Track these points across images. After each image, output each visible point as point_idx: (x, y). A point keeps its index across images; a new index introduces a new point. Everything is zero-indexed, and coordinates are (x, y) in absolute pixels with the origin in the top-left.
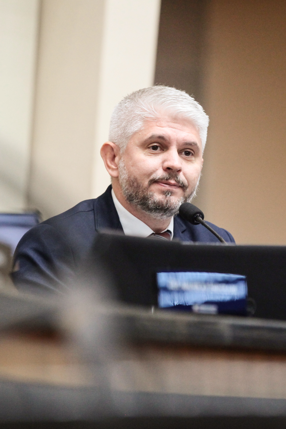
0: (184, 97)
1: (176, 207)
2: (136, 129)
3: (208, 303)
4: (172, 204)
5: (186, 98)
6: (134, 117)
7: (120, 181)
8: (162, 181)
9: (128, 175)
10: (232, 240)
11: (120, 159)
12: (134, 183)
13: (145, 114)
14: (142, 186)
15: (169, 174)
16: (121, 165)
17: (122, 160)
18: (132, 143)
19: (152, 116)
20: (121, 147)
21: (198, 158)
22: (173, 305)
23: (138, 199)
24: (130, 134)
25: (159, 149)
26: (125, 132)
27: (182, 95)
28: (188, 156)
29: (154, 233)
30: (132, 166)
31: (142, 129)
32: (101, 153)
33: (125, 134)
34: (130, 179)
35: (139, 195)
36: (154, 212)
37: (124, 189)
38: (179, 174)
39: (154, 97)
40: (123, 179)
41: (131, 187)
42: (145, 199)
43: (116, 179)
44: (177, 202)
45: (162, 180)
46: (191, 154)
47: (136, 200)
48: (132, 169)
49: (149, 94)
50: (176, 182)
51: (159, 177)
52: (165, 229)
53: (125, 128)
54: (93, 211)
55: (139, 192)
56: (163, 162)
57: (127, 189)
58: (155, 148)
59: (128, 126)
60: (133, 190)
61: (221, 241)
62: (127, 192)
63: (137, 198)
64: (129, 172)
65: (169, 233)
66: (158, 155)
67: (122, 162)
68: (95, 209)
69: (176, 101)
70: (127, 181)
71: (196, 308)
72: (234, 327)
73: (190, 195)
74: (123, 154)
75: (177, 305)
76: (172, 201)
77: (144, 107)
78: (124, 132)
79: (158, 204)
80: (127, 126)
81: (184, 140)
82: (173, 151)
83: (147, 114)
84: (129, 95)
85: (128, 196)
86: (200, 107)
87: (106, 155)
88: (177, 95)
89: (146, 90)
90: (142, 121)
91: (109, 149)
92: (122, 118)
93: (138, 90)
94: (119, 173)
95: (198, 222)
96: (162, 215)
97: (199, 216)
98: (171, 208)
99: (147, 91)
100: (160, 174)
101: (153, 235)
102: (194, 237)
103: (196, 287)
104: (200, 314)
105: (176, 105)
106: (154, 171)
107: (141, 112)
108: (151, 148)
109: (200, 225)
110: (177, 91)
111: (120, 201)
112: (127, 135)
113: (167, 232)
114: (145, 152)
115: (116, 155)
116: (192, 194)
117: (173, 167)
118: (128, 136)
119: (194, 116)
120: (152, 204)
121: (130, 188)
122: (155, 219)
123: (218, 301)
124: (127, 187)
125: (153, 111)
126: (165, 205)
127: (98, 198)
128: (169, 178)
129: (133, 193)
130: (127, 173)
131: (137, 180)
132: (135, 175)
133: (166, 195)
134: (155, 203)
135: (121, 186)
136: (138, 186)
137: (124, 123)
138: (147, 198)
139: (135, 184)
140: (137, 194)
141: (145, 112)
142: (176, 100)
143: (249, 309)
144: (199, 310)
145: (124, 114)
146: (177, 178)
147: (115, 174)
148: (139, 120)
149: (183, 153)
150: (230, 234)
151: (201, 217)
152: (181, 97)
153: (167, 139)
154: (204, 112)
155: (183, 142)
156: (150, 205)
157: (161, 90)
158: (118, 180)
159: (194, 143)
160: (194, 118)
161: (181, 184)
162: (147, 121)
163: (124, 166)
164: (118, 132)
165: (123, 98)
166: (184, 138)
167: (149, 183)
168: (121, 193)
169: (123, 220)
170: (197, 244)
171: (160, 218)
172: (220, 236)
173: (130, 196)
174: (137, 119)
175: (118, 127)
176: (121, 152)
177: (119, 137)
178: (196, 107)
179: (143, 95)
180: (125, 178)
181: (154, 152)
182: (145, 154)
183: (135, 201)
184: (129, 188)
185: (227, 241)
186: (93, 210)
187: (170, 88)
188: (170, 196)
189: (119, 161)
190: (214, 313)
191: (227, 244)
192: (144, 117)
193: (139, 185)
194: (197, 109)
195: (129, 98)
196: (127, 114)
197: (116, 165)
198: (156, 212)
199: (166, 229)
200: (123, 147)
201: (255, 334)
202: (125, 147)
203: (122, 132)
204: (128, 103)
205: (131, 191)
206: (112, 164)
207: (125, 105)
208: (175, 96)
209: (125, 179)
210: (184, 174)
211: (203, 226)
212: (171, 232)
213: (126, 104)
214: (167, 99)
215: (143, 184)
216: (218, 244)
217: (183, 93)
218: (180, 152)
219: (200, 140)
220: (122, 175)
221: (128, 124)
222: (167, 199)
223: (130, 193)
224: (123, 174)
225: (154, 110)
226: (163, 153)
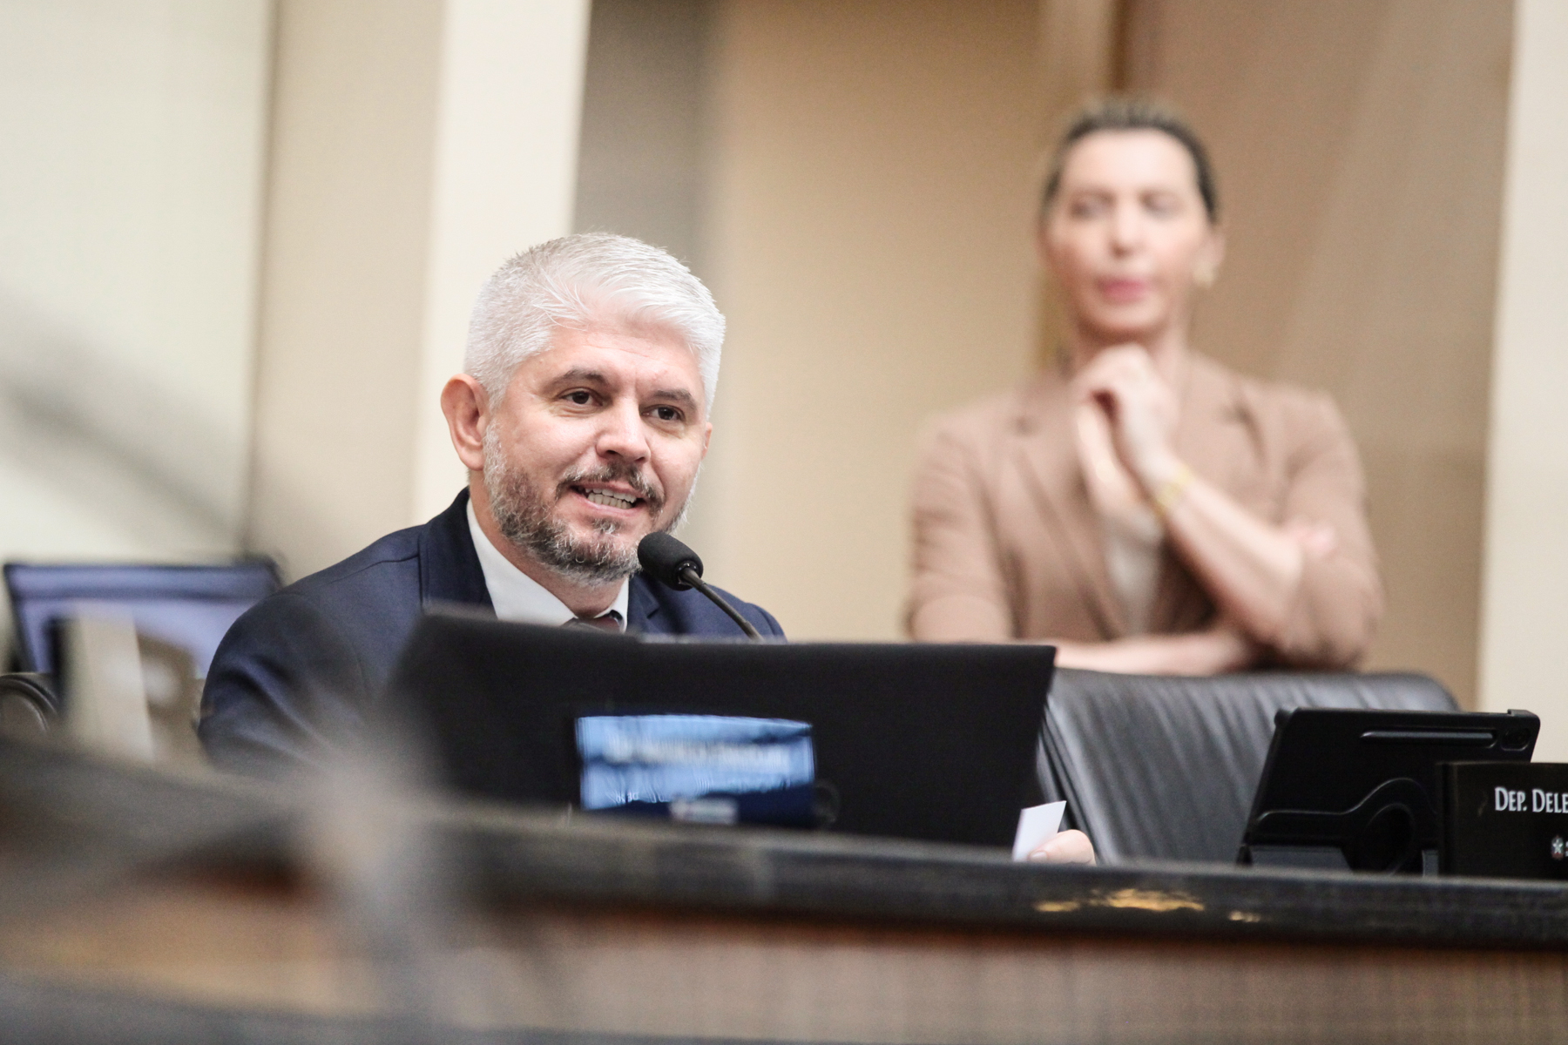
0: (661, 265)
1: (628, 561)
2: (532, 349)
3: (714, 796)
4: (617, 556)
5: (667, 267)
6: (528, 316)
7: (487, 479)
8: (592, 483)
9: (506, 466)
10: (775, 629)
11: (488, 422)
12: (519, 486)
13: (557, 310)
14: (540, 498)
15: (613, 466)
16: (491, 437)
17: (494, 426)
18: (521, 385)
19: (574, 317)
20: (492, 393)
21: (694, 426)
22: (624, 801)
23: (528, 531)
24: (516, 361)
25: (590, 400)
26: (503, 353)
27: (656, 260)
28: (668, 419)
29: (576, 617)
30: (518, 441)
31: (547, 350)
32: (442, 403)
33: (503, 358)
34: (511, 476)
35: (530, 519)
36: (569, 568)
37: (496, 502)
38: (641, 466)
39: (582, 262)
40: (494, 475)
41: (513, 498)
42: (545, 534)
43: (477, 472)
44: (630, 549)
45: (590, 480)
46: (675, 416)
47: (523, 533)
48: (517, 448)
49: (569, 255)
50: (633, 486)
51: (582, 472)
52: (605, 609)
53: (504, 343)
54: (416, 559)
55: (531, 512)
56: (599, 435)
57: (503, 502)
58: (580, 398)
59: (512, 340)
60: (516, 506)
61: (748, 632)
62: (501, 509)
63: (525, 529)
64: (509, 457)
65: (616, 619)
66: (587, 417)
67: (493, 429)
68: (421, 554)
69: (638, 276)
70: (502, 482)
71: (680, 810)
72: (778, 858)
73: (671, 524)
74: (496, 409)
75: (633, 802)
76: (618, 547)
77: (555, 291)
78: (499, 354)
79: (579, 553)
80: (508, 339)
81: (654, 385)
82: (627, 408)
83: (561, 310)
84: (520, 255)
85: (505, 520)
86: (703, 291)
87: (454, 407)
88: (642, 260)
89: (563, 244)
90: (546, 327)
91: (463, 394)
92: (498, 316)
93: (545, 242)
94: (483, 459)
95: (689, 582)
96: (591, 576)
97: (691, 567)
98: (612, 564)
99: (565, 246)
100: (589, 465)
101: (574, 623)
102: (677, 624)
103: (679, 754)
104: (690, 825)
105: (636, 288)
106: (573, 460)
107: (546, 304)
108: (571, 398)
109: (693, 591)
110: (646, 246)
111: (486, 534)
112: (508, 362)
113: (611, 617)
114: (552, 408)
115: (480, 411)
116: (676, 520)
117: (623, 449)
118: (510, 365)
119: (686, 318)
120: (563, 550)
121: (510, 499)
122: (575, 586)
123: (738, 790)
124: (501, 496)
125: (576, 303)
126: (597, 556)
127: (430, 522)
128: (610, 475)
129: (517, 512)
130: (503, 460)
131: (527, 480)
132: (523, 466)
133: (602, 530)
134: (569, 548)
135: (489, 494)
136: (530, 497)
137: (502, 330)
138: (550, 531)
139: (523, 490)
140: (527, 518)
141: (557, 305)
142: (638, 274)
143: (820, 810)
144: (689, 814)
145: (503, 306)
146: (634, 476)
147: (475, 459)
148: (540, 326)
149: (656, 413)
150: (773, 619)
151: (695, 570)
152: (653, 264)
153: (610, 381)
154: (714, 303)
155: (652, 389)
156: (559, 551)
157: (600, 243)
158: (483, 476)
159: (679, 392)
160: (684, 322)
161: (647, 494)
162: (560, 328)
163: (498, 442)
164: (485, 351)
165: (503, 263)
166: (654, 380)
167: (557, 490)
168: (488, 513)
169: (494, 584)
170: (685, 640)
171: (587, 584)
172: (744, 621)
173: (509, 520)
174: (535, 322)
175: (487, 338)
176: (491, 405)
177: (488, 366)
178: (693, 293)
179: (555, 255)
180: (498, 472)
181: (577, 407)
182: (552, 412)
183: (521, 535)
184: (507, 498)
185: (763, 633)
186: (417, 555)
187: (627, 240)
188: (614, 533)
189: (486, 427)
190: (727, 822)
191: (762, 640)
192: (553, 317)
193: (532, 491)
194: (692, 296)
195: (518, 264)
196: (511, 306)
197: (479, 435)
198: (576, 570)
199: (607, 607)
200: (496, 391)
201: (836, 875)
202: (501, 393)
203: (497, 352)
204: (514, 276)
205: (512, 509)
206: (468, 433)
207: (507, 281)
208: (637, 262)
209: (499, 475)
210: (657, 468)
211: (701, 594)
212: (620, 617)
213: (510, 279)
214: (614, 269)
215: (542, 493)
216: (740, 640)
217: (661, 254)
218: (645, 411)
219: (701, 382)
220: (492, 464)
221: (512, 334)
222: (604, 540)
223: (509, 513)
224: (494, 463)
225: (578, 300)
226: (601, 411)
